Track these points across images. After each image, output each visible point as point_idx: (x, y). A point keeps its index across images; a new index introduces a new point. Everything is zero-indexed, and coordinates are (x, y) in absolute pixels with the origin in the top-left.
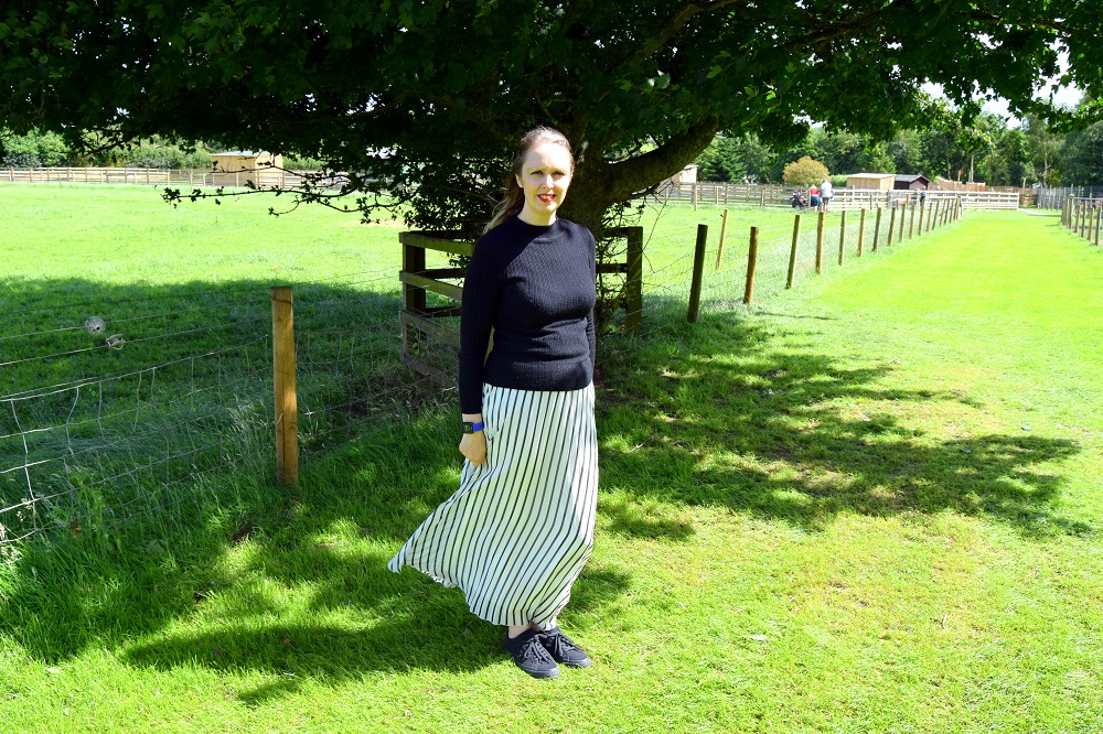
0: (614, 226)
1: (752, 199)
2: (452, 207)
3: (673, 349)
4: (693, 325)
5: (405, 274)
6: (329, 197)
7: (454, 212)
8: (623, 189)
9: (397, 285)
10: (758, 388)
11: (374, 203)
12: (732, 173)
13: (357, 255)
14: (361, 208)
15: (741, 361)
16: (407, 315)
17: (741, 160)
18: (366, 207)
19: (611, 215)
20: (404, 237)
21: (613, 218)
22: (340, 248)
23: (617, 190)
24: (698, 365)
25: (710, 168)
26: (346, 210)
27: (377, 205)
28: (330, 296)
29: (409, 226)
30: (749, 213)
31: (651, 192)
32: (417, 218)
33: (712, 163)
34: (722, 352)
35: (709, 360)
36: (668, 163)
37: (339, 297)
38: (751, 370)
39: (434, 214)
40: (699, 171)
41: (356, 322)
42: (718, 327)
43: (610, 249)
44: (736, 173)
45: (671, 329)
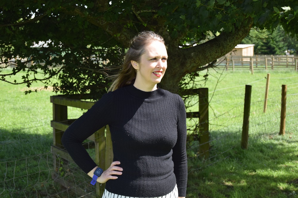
0: (188, 88)
1: (290, 66)
2: (84, 79)
3: (231, 167)
4: (244, 151)
5: (54, 123)
6: (5, 75)
7: (85, 82)
8: (192, 65)
9: (50, 129)
10: (287, 191)
11: (34, 78)
12: (276, 49)
13: (29, 110)
14: (25, 82)
15: (275, 174)
16: (55, 149)
17: (283, 40)
18: (28, 81)
19: (186, 81)
20: (53, 99)
21: (188, 83)
22: (18, 106)
23: (189, 66)
24: (246, 176)
25: (262, 46)
26: (16, 83)
27: (35, 79)
28: (9, 137)
29: (56, 92)
30: (287, 74)
31: (211, 66)
32: (62, 87)
33: (264, 43)
34: (263, 168)
35: (254, 173)
36: (221, 47)
37: (15, 138)
38: (282, 180)
39: (72, 83)
40: (255, 48)
41: (26, 154)
42: (262, 151)
43: (187, 103)
44: (280, 49)
45: (230, 154)
